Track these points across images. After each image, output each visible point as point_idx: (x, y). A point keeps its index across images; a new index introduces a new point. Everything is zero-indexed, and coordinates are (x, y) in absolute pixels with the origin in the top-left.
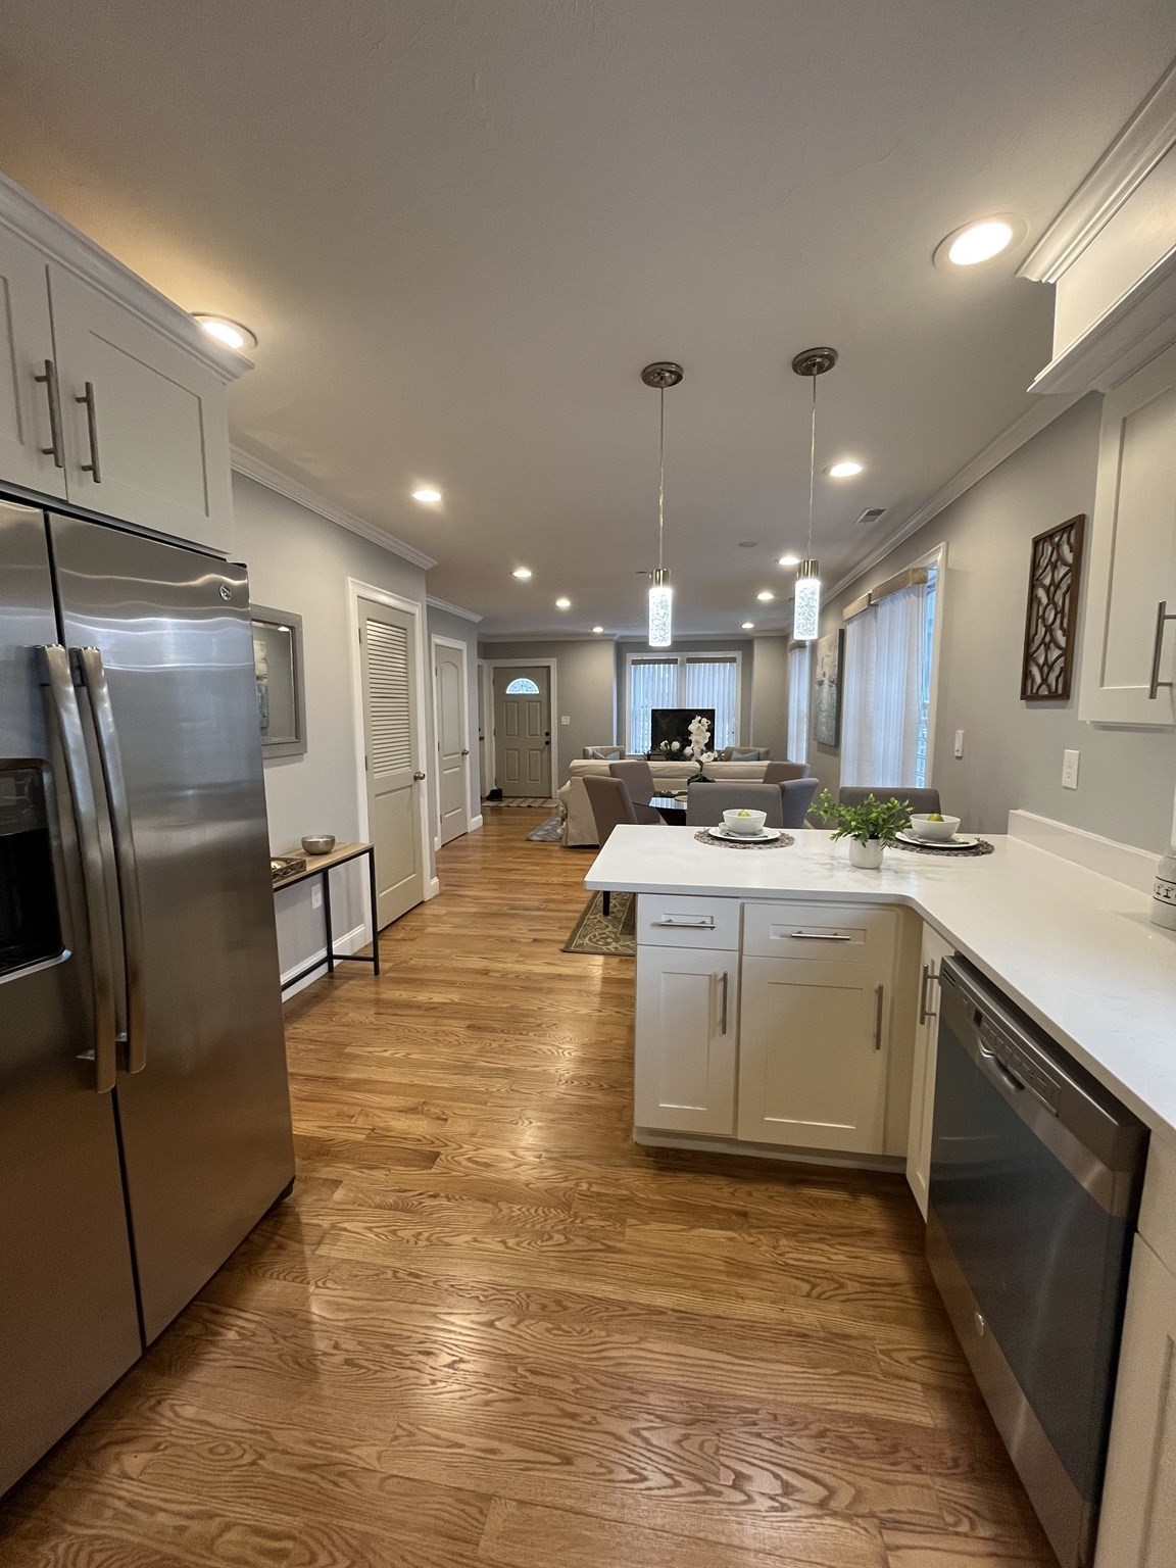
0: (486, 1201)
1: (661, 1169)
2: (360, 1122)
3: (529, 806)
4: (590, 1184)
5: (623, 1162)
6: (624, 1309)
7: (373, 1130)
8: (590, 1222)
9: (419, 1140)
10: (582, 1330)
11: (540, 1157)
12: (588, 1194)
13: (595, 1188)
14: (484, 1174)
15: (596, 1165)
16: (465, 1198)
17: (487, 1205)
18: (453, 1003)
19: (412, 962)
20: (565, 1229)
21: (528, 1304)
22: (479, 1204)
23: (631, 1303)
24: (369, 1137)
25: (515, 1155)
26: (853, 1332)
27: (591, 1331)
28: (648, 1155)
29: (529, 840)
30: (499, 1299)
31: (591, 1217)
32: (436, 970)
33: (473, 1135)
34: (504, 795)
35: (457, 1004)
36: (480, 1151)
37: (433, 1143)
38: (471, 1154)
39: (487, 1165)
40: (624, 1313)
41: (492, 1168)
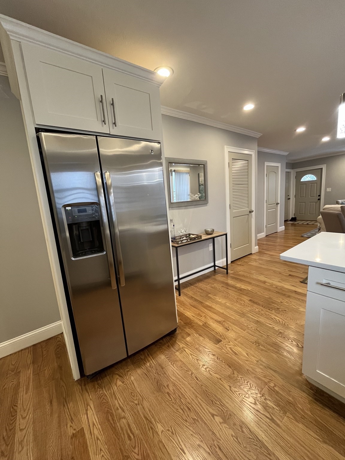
0: (230, 367)
2: (203, 319)
9: (217, 333)
12: (273, 389)
14: (233, 356)
15: (282, 379)
16: (223, 361)
18: (248, 290)
19: (240, 273)
20: (256, 398)
24: (203, 325)
29: (302, 236)
30: (220, 408)
32: (247, 277)
33: (235, 340)
34: (297, 219)
36: (235, 347)
37: (221, 336)
38: (232, 346)
41: (237, 356)
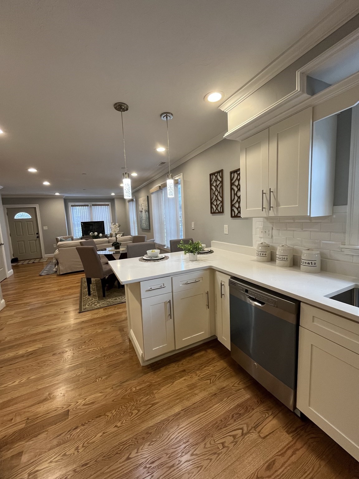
0: (100, 416)
1: (154, 370)
2: (18, 419)
3: (33, 263)
4: (135, 387)
5: (142, 374)
6: (168, 420)
7: (28, 419)
8: (142, 400)
9: (56, 410)
10: (160, 436)
11: (112, 388)
12: (137, 391)
13: (138, 388)
14: (93, 407)
15: (134, 380)
16: (90, 420)
17: (101, 417)
18: (40, 348)
20: (135, 407)
21: (137, 441)
22: (98, 419)
23: (169, 417)
24: (27, 423)
25: (102, 393)
26: (224, 386)
27: (163, 435)
28: (148, 368)
29: (41, 275)
30: (126, 448)
31: (142, 398)
32: (23, 338)
33: (80, 395)
34: (19, 259)
35: (42, 348)
36: (87, 399)
37: (63, 407)
38: (83, 403)
39: (93, 403)
40: (169, 422)
41: (96, 403)
